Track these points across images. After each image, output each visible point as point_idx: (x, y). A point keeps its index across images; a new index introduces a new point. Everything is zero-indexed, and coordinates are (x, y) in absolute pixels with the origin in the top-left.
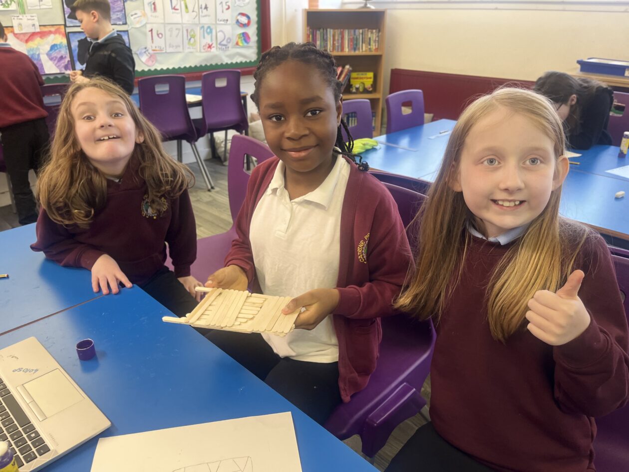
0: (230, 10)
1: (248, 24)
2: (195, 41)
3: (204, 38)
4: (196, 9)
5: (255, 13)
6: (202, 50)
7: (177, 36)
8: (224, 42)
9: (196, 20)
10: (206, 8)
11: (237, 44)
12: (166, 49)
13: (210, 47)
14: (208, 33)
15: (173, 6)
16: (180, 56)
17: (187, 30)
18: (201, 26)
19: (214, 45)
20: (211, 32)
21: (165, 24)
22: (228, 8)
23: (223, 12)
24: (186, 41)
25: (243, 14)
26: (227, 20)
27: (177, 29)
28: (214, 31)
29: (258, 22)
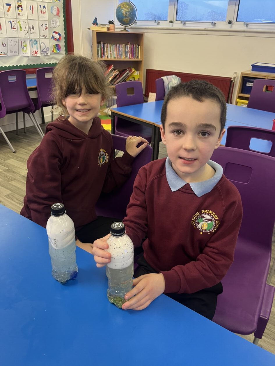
0: (47, 30)
1: (60, 39)
2: (26, 49)
3: (32, 47)
4: (27, 29)
5: (64, 32)
7: (15, 45)
8: (45, 50)
9: (27, 36)
10: (33, 28)
11: (53, 51)
12: (8, 54)
13: (36, 53)
14: (35, 44)
15: (12, 26)
16: (17, 58)
17: (21, 42)
18: (30, 39)
19: (39, 52)
21: (7, 38)
23: (43, 31)
24: (21, 49)
25: (56, 32)
26: (46, 37)
27: (15, 41)
28: (38, 43)
29: (65, 38)
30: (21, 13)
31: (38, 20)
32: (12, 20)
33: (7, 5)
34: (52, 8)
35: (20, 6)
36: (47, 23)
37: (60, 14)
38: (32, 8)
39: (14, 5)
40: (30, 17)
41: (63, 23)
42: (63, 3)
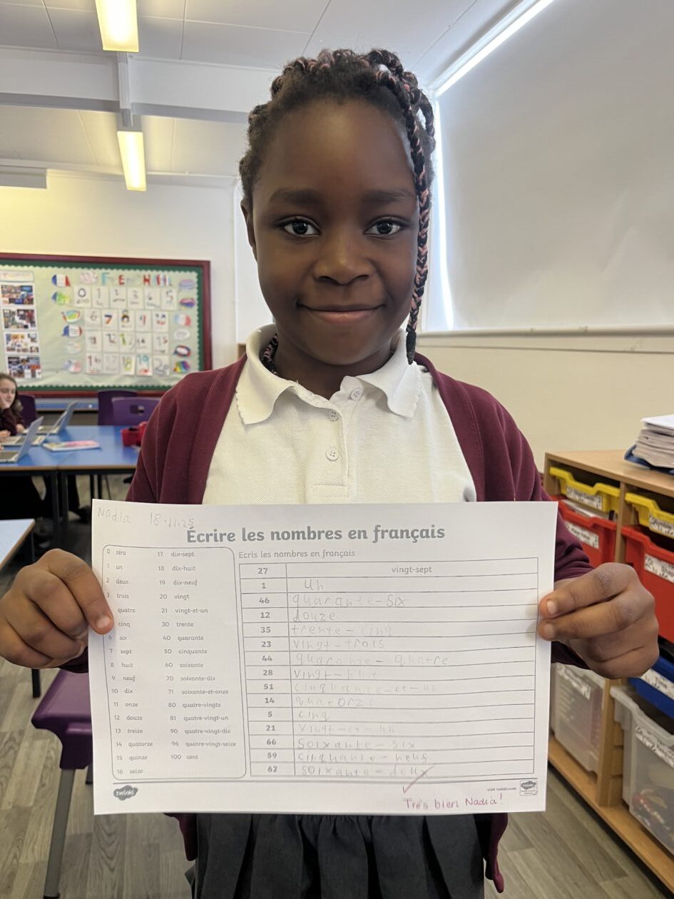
0: (167, 344)
1: (188, 355)
2: (131, 366)
3: (140, 363)
4: (133, 342)
5: (197, 345)
6: (138, 374)
7: (114, 362)
8: (161, 368)
9: (133, 350)
10: (143, 341)
11: (175, 370)
12: (104, 372)
13: (146, 371)
14: (145, 361)
15: (112, 339)
16: (115, 377)
17: (124, 359)
18: (137, 355)
19: (150, 371)
20: (147, 359)
21: (102, 352)
22: (166, 342)
23: (160, 344)
24: (122, 366)
25: (182, 347)
26: (163, 352)
27: (113, 357)
28: (150, 360)
29: (200, 353)
30: (126, 325)
31: (152, 332)
32: (111, 333)
33: (107, 316)
34: (176, 317)
35: (125, 317)
36: (167, 335)
37: (192, 324)
38: (143, 319)
39: (116, 316)
40: (138, 329)
41: (197, 335)
42: (199, 310)
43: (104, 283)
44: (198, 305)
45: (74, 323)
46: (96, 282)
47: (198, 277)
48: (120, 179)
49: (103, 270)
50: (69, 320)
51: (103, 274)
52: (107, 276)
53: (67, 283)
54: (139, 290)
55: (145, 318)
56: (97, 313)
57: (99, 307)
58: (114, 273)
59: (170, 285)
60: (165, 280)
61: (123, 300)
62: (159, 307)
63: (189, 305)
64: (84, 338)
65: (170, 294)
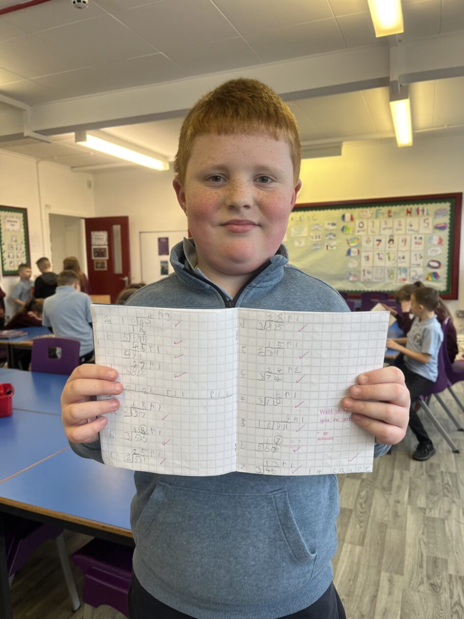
0: (422, 260)
1: (438, 267)
2: (393, 277)
3: (400, 274)
4: (396, 259)
5: (447, 259)
6: (398, 281)
7: (381, 273)
9: (395, 265)
10: (403, 258)
11: (428, 279)
12: (373, 280)
13: (404, 280)
14: (404, 272)
15: (380, 257)
16: (381, 285)
17: (388, 271)
18: (398, 268)
19: (408, 278)
20: (406, 271)
21: (373, 267)
22: (421, 257)
23: (416, 260)
24: (387, 277)
25: (434, 261)
26: (419, 265)
27: (381, 270)
28: (408, 271)
29: (448, 266)
31: (411, 251)
32: (380, 252)
33: (378, 240)
34: (431, 238)
35: (391, 240)
36: (422, 252)
37: (443, 243)
38: (405, 241)
39: (385, 240)
40: (401, 249)
41: (447, 251)
42: (450, 232)
43: (377, 217)
44: (450, 228)
45: (355, 247)
46: (371, 217)
47: (451, 206)
48: (393, 140)
49: (377, 208)
50: (352, 245)
51: (377, 210)
52: (380, 211)
53: (352, 219)
54: (403, 220)
55: (406, 240)
56: (371, 239)
57: (373, 234)
58: (385, 209)
59: (428, 214)
60: (423, 211)
61: (390, 228)
62: (417, 232)
63: (442, 228)
64: (361, 257)
65: (427, 221)
